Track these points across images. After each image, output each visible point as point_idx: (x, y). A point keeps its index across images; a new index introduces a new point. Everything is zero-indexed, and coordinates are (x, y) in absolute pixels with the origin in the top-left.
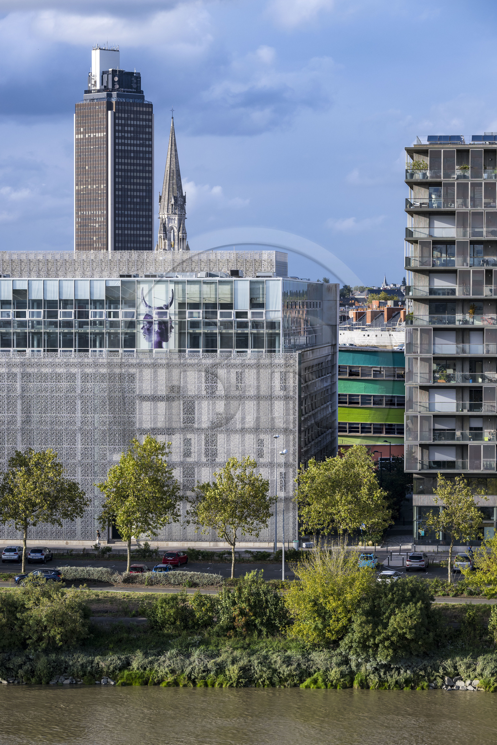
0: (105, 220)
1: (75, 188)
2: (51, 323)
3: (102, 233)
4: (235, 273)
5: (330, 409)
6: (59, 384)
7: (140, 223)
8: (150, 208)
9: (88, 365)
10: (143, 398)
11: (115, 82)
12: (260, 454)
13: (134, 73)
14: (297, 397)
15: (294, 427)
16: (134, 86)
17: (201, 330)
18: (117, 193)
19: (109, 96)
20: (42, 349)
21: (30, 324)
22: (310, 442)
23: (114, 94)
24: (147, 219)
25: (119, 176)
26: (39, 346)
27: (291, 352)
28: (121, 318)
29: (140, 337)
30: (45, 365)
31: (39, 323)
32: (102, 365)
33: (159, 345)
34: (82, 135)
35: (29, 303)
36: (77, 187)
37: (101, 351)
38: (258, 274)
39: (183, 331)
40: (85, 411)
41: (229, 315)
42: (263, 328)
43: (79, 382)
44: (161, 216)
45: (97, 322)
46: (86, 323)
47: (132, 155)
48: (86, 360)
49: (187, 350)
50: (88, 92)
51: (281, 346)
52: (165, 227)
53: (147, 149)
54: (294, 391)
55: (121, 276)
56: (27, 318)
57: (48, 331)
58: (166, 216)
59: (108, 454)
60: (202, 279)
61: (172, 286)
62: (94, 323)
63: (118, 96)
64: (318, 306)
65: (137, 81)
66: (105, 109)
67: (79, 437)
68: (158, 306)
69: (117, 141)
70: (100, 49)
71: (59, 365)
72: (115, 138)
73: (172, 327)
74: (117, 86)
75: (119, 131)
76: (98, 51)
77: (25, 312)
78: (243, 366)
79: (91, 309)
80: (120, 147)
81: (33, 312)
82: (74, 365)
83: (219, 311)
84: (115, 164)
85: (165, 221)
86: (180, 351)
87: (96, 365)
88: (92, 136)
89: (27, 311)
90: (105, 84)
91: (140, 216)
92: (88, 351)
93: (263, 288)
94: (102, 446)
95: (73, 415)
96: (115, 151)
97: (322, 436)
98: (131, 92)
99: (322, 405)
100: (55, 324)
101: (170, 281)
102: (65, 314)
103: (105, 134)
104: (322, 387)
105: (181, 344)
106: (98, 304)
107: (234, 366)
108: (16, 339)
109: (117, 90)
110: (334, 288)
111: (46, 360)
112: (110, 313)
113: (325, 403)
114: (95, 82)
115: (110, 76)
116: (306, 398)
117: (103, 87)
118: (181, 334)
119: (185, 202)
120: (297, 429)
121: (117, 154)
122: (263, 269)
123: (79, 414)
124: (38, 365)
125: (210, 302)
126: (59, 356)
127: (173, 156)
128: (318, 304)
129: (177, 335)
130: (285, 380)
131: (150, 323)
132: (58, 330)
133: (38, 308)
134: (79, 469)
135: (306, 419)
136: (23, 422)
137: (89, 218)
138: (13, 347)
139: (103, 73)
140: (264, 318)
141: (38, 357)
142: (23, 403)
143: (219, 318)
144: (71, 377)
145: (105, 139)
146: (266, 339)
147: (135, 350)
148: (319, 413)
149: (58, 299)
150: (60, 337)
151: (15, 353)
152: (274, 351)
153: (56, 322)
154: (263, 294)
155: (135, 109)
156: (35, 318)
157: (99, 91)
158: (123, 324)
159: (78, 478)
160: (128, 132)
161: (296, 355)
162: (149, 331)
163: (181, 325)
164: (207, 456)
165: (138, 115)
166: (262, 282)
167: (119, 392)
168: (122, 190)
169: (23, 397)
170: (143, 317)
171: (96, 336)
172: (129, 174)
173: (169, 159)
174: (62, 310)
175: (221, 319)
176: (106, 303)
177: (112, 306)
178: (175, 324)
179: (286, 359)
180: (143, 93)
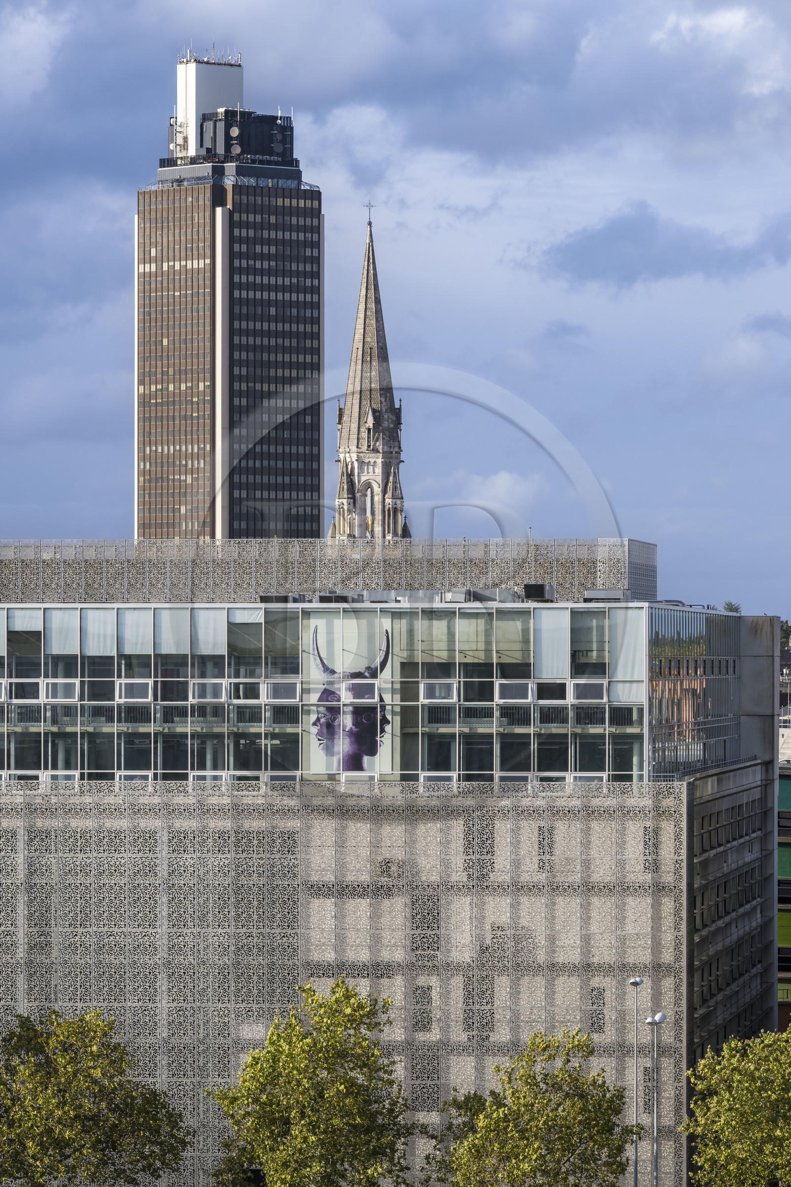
0: (208, 467)
1: (137, 390)
2: (97, 712)
3: (201, 497)
4: (535, 592)
5: (759, 915)
6: (116, 855)
7: (290, 472)
8: (315, 436)
9: (186, 811)
10: (319, 890)
11: (232, 138)
12: (596, 1024)
13: (276, 118)
14: (684, 886)
15: (677, 959)
16: (278, 148)
17: (457, 728)
18: (236, 401)
19: (219, 172)
20: (77, 773)
21: (49, 714)
22: (713, 996)
23: (230, 167)
24: (308, 464)
25: (240, 363)
26: (68, 766)
27: (671, 779)
28: (264, 698)
29: (309, 745)
30: (82, 811)
31: (69, 711)
32: (220, 811)
33: (354, 763)
34: (153, 266)
35: (46, 664)
36: (141, 388)
37: (215, 778)
38: (587, 594)
39: (411, 730)
40: (177, 921)
41: (522, 692)
42: (603, 722)
43: (163, 852)
44: (342, 456)
45: (208, 710)
46: (182, 712)
47: (273, 311)
48: (179, 800)
49: (423, 775)
50: (169, 162)
51: (646, 765)
52: (351, 483)
53: (308, 298)
54: (677, 872)
55: (264, 599)
56: (43, 699)
57: (90, 729)
58: (354, 456)
59: (232, 1023)
60: (458, 606)
61: (386, 623)
62: (201, 711)
63: (240, 171)
64: (731, 670)
65: (284, 136)
66: (208, 203)
67: (163, 984)
68: (352, 671)
69: (236, 278)
70: (198, 62)
71: (115, 811)
72: (231, 270)
73: (385, 721)
74: (237, 150)
75: (241, 256)
76: (192, 66)
77: (37, 684)
78: (555, 812)
79: (193, 677)
80: (244, 294)
81: (55, 685)
82: (151, 811)
83: (497, 683)
84: (232, 332)
85: (353, 469)
86: (404, 778)
87: (204, 810)
88: (177, 267)
89: (43, 683)
90: (208, 144)
91: (291, 457)
92: (185, 777)
93: (601, 629)
94: (220, 1005)
95: (151, 930)
96: (232, 303)
97: (741, 980)
98: (269, 163)
99: (741, 906)
100: (107, 714)
101: (382, 611)
102: (131, 690)
103: (208, 261)
104: (740, 863)
105: (407, 761)
106: (209, 665)
107: (532, 813)
108: (16, 749)
109: (238, 158)
110: (767, 628)
111: (87, 799)
112: (237, 686)
113: (748, 902)
114: (186, 139)
115: (221, 126)
116: (704, 888)
117: (203, 152)
118: (408, 738)
119: (398, 422)
120: (684, 963)
121: (237, 310)
122: (599, 582)
123: (163, 928)
124: (70, 811)
125: (476, 661)
126: (117, 789)
127: (371, 314)
128: (731, 664)
129: (398, 740)
130: (656, 846)
131: (334, 711)
132: (114, 728)
133: (67, 676)
134: (163, 1060)
135: (704, 940)
136: (31, 948)
137: (169, 461)
138: (9, 768)
139: (204, 118)
140: (605, 699)
141: (68, 793)
142: (31, 901)
143: (497, 700)
144: (147, 840)
145: (208, 275)
146: (608, 748)
147: (298, 773)
148: (734, 926)
149: (114, 653)
150: (119, 745)
151: (12, 782)
152: (629, 778)
153: (112, 709)
154: (601, 642)
155: (280, 202)
156: (61, 700)
157: (193, 161)
158: (268, 714)
159: (161, 1081)
160: (262, 257)
161: (681, 787)
162: (329, 729)
163: (408, 715)
164: (468, 1027)
165: (287, 218)
166: (601, 613)
167: (260, 875)
168: (247, 394)
169: (30, 887)
170: (318, 695)
171: (203, 743)
172: (265, 356)
173: (361, 321)
174: (124, 681)
175: (502, 701)
176: (229, 664)
177: (242, 671)
178: (393, 713)
179: (657, 795)
180: (297, 166)
